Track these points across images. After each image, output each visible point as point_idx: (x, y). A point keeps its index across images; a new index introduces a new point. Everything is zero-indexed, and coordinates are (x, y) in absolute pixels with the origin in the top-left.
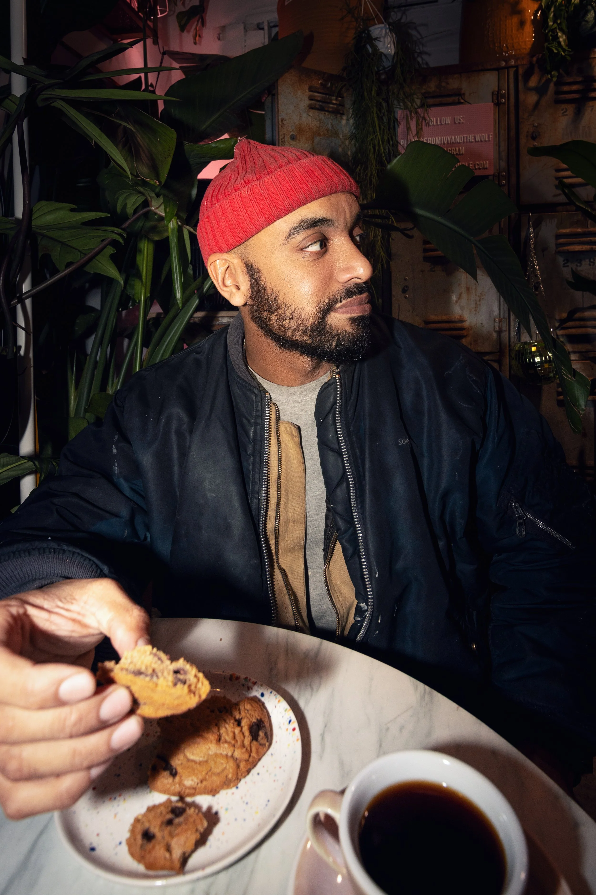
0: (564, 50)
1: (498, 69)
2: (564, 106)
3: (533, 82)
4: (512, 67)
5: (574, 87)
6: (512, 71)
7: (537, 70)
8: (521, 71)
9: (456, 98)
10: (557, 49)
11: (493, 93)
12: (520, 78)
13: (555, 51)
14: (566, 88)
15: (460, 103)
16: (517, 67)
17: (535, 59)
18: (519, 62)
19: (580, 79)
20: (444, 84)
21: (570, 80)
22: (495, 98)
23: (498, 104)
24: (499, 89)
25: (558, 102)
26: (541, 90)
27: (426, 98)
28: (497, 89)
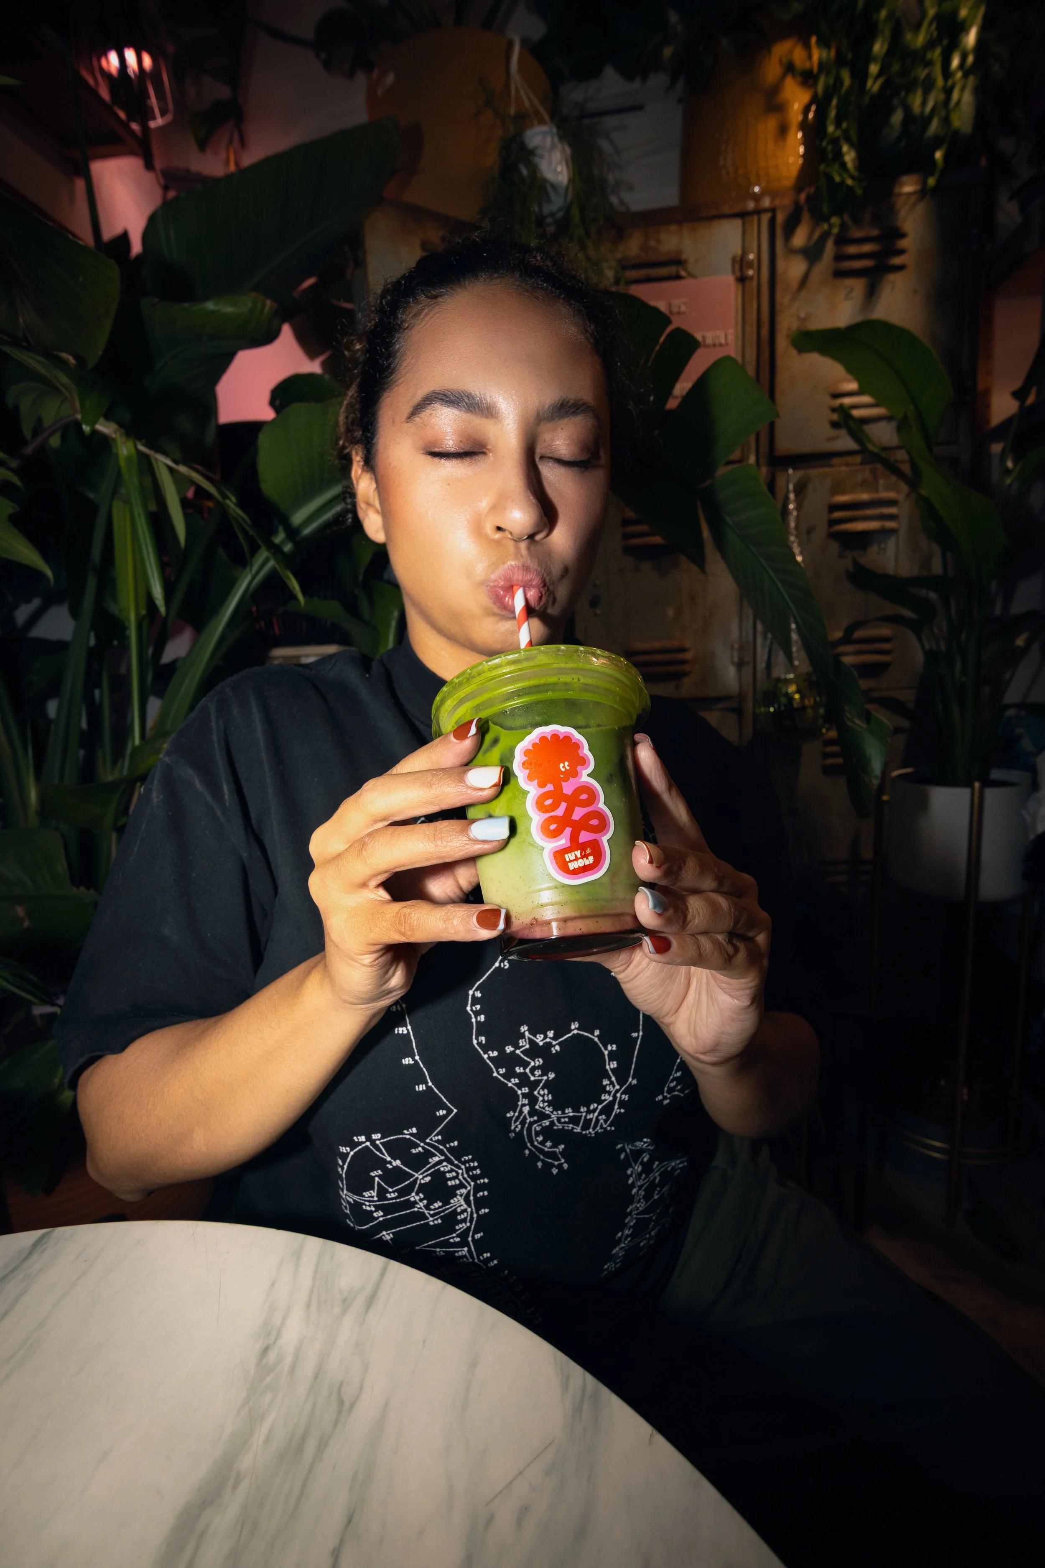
0: (852, 177)
1: (742, 215)
2: (849, 282)
3: (800, 239)
4: (766, 210)
5: (867, 248)
6: (765, 218)
7: (806, 216)
8: (780, 218)
9: (672, 270)
10: (840, 175)
11: (734, 260)
12: (779, 231)
13: (837, 179)
14: (852, 250)
15: (678, 277)
16: (773, 210)
17: (803, 197)
18: (777, 202)
19: (875, 232)
20: (652, 243)
21: (858, 234)
22: (737, 266)
23: (742, 280)
24: (744, 253)
25: (839, 274)
26: (812, 254)
27: (624, 268)
28: (739, 252)
